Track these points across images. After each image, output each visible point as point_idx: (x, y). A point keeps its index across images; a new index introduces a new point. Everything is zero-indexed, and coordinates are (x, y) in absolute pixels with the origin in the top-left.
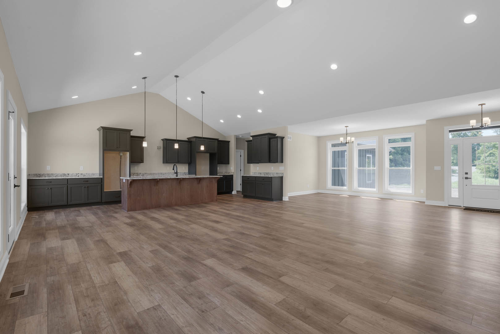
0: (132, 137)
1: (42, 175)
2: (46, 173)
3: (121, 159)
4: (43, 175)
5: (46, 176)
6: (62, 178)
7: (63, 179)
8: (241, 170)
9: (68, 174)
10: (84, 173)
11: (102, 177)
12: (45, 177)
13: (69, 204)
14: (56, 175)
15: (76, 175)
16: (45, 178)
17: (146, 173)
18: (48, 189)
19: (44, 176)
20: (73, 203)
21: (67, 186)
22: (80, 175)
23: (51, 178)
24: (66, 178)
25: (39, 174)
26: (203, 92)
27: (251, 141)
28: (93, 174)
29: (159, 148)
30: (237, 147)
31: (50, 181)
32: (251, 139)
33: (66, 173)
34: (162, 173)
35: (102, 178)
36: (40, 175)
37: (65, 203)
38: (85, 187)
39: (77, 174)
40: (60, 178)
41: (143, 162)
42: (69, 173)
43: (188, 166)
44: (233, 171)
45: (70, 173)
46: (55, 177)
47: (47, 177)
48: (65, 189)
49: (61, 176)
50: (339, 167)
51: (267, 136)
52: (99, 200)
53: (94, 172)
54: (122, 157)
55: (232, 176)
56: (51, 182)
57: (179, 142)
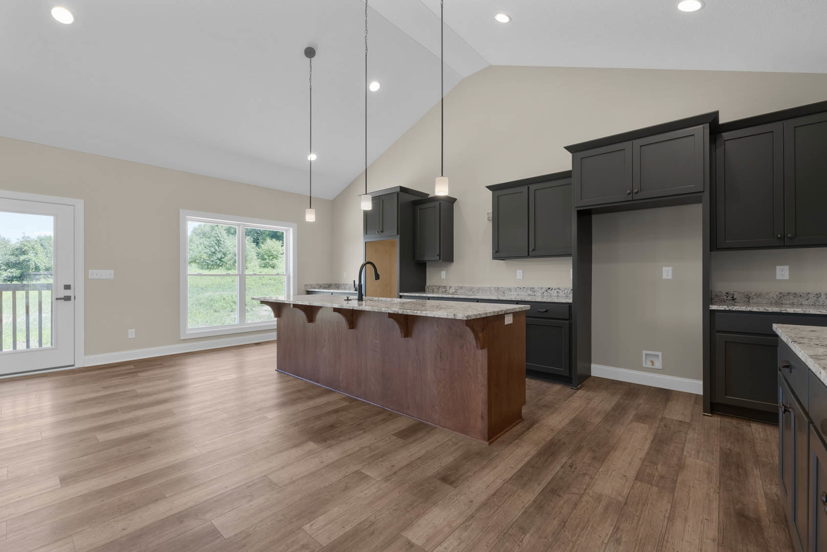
34: (498, 288)
57: (533, 187)
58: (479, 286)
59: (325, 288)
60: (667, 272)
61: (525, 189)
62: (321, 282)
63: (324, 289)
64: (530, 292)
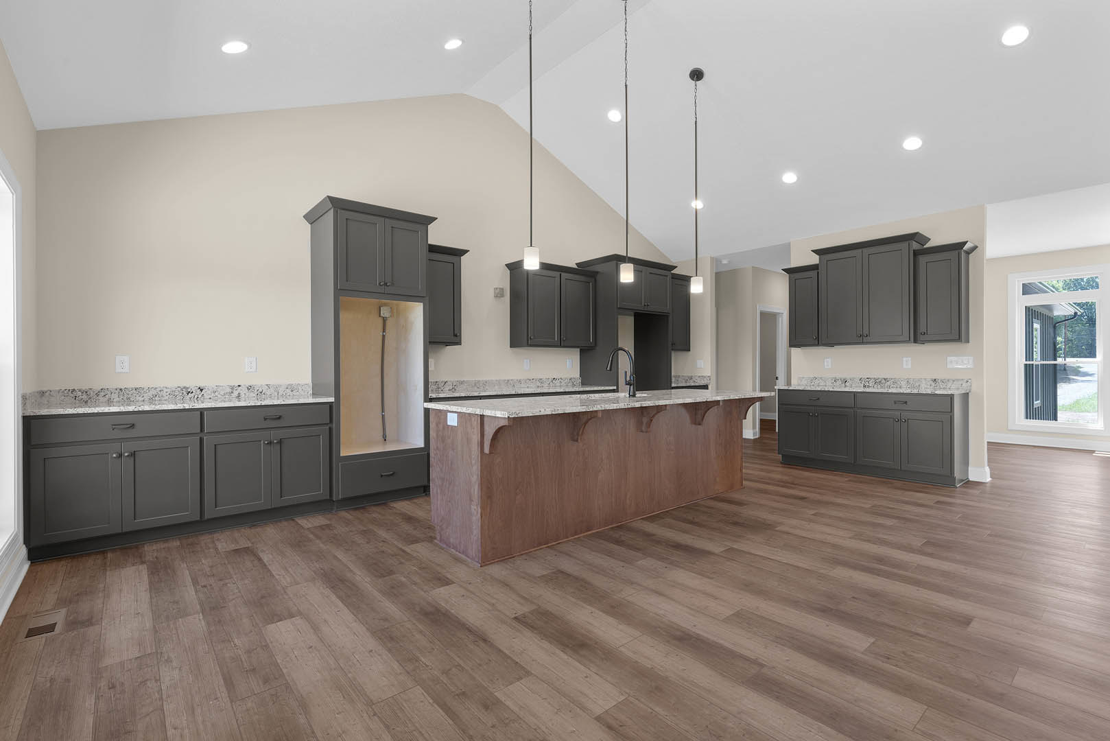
0: (434, 249)
1: (98, 396)
2: (113, 384)
3: (384, 331)
4: (102, 394)
5: (115, 397)
6: (180, 406)
7: (184, 410)
9: (202, 390)
10: (259, 382)
11: (332, 399)
12: (110, 402)
13: (207, 516)
14: (154, 392)
15: (229, 390)
16: (106, 410)
17: (462, 383)
18: (120, 455)
19: (104, 400)
20: (225, 509)
21: (201, 440)
22: (243, 391)
23: (131, 409)
24: (198, 406)
25: (85, 392)
26: (697, 75)
27: (814, 268)
28: (292, 388)
29: (499, 294)
31: (128, 422)
32: (815, 259)
33: (192, 384)
35: (330, 404)
36: (87, 396)
37: (189, 513)
38: (270, 443)
39: (232, 387)
40: (172, 407)
41: (459, 343)
42: (202, 385)
44: (707, 373)
45: (207, 383)
46: (151, 401)
47: (120, 403)
48: (192, 453)
49: (173, 395)
50: (1055, 360)
51: (904, 245)
52: (321, 492)
53: (294, 381)
54: (389, 323)
56: (133, 426)
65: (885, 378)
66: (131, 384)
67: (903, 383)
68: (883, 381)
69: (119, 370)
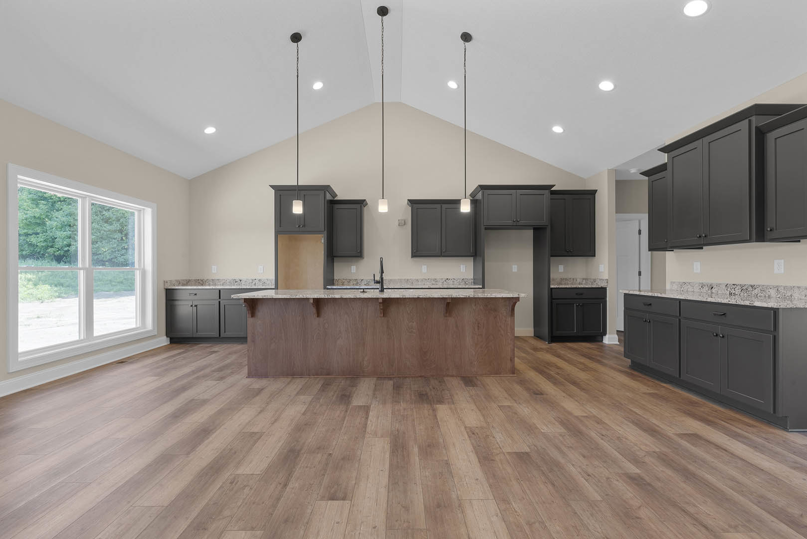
1: (206, 282)
2: (211, 278)
5: (211, 283)
8: (640, 274)
13: (221, 336)
14: (223, 281)
15: (251, 281)
18: (192, 306)
19: (207, 284)
20: (228, 334)
21: (219, 302)
25: (202, 280)
27: (662, 168)
29: (402, 224)
30: (622, 206)
33: (237, 278)
37: (215, 334)
39: (253, 280)
41: (362, 257)
43: (472, 263)
44: (606, 276)
45: (243, 278)
48: (216, 307)
49: (231, 283)
55: (603, 290)
56: (196, 295)
57: (444, 206)
58: (391, 278)
59: (184, 285)
60: (515, 268)
61: (438, 206)
62: (179, 278)
63: (182, 286)
64: (434, 283)
65: (752, 284)
66: (217, 278)
67: (773, 293)
68: (750, 289)
69: (214, 272)
